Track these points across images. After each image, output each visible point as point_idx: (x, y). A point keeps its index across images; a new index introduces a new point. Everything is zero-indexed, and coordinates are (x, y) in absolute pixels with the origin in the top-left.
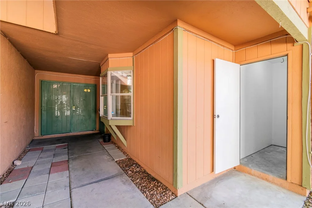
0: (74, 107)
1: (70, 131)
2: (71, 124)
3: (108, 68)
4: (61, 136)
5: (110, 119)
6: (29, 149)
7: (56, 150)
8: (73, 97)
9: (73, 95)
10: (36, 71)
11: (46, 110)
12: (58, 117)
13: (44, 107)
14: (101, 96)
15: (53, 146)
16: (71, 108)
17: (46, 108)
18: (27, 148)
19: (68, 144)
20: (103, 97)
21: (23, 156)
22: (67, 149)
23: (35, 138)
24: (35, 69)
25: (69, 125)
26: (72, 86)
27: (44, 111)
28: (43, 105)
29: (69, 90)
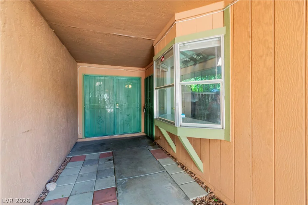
0: (117, 105)
1: (114, 133)
2: (114, 125)
3: (175, 38)
4: (105, 138)
5: (180, 126)
6: (71, 156)
7: (100, 163)
8: (116, 93)
9: (116, 91)
10: (78, 64)
11: (89, 108)
12: (101, 117)
13: (87, 105)
14: (156, 89)
15: (96, 155)
16: (114, 106)
17: (89, 106)
18: (68, 155)
19: (113, 152)
20: (158, 90)
21: (61, 171)
22: (112, 161)
23: (79, 140)
24: (77, 62)
25: (112, 125)
26: (115, 80)
27: (87, 109)
28: (86, 103)
29: (112, 85)
